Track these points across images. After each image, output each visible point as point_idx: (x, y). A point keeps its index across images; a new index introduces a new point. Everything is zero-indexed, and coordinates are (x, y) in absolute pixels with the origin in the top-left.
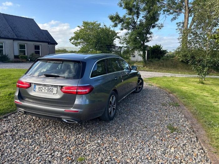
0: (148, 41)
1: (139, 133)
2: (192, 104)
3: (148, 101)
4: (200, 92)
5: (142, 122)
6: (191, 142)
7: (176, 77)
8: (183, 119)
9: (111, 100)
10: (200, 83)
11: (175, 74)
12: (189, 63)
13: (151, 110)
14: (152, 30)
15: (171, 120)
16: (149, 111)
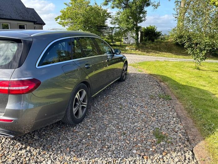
0: (141, 21)
1: (112, 145)
2: (187, 97)
3: (134, 92)
4: (196, 80)
5: (120, 124)
6: (185, 159)
7: (169, 62)
8: (174, 119)
9: (77, 96)
10: (195, 69)
11: (168, 58)
12: (185, 47)
13: (135, 104)
14: (146, 9)
15: (159, 121)
16: (132, 106)
